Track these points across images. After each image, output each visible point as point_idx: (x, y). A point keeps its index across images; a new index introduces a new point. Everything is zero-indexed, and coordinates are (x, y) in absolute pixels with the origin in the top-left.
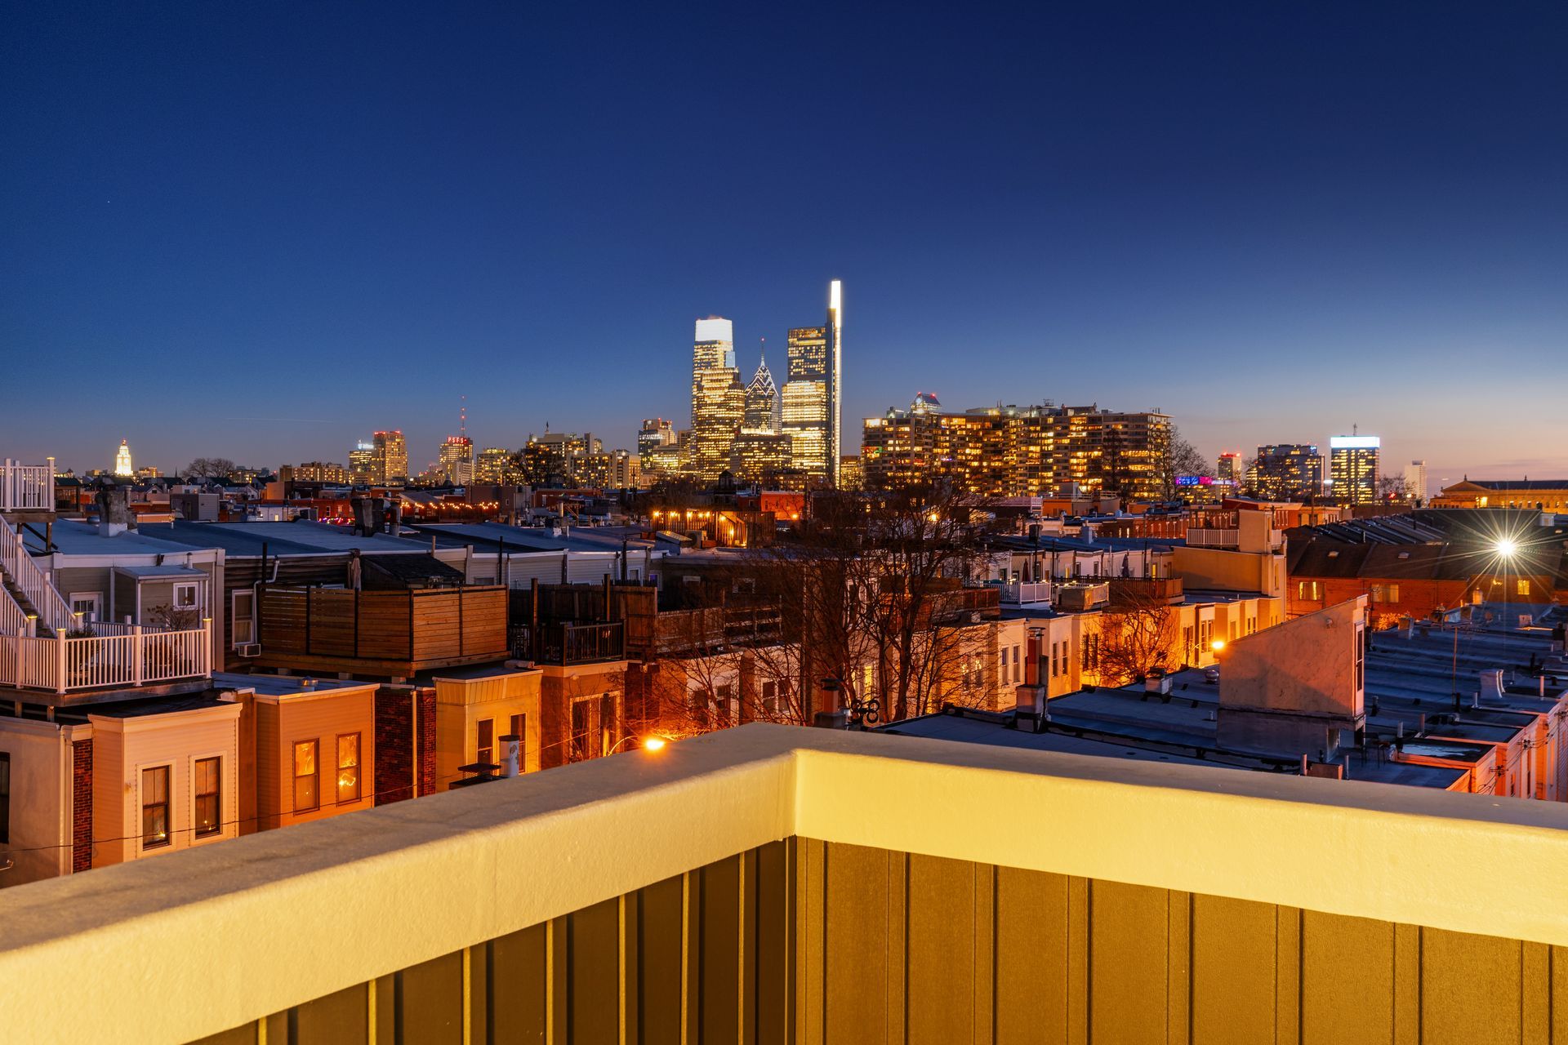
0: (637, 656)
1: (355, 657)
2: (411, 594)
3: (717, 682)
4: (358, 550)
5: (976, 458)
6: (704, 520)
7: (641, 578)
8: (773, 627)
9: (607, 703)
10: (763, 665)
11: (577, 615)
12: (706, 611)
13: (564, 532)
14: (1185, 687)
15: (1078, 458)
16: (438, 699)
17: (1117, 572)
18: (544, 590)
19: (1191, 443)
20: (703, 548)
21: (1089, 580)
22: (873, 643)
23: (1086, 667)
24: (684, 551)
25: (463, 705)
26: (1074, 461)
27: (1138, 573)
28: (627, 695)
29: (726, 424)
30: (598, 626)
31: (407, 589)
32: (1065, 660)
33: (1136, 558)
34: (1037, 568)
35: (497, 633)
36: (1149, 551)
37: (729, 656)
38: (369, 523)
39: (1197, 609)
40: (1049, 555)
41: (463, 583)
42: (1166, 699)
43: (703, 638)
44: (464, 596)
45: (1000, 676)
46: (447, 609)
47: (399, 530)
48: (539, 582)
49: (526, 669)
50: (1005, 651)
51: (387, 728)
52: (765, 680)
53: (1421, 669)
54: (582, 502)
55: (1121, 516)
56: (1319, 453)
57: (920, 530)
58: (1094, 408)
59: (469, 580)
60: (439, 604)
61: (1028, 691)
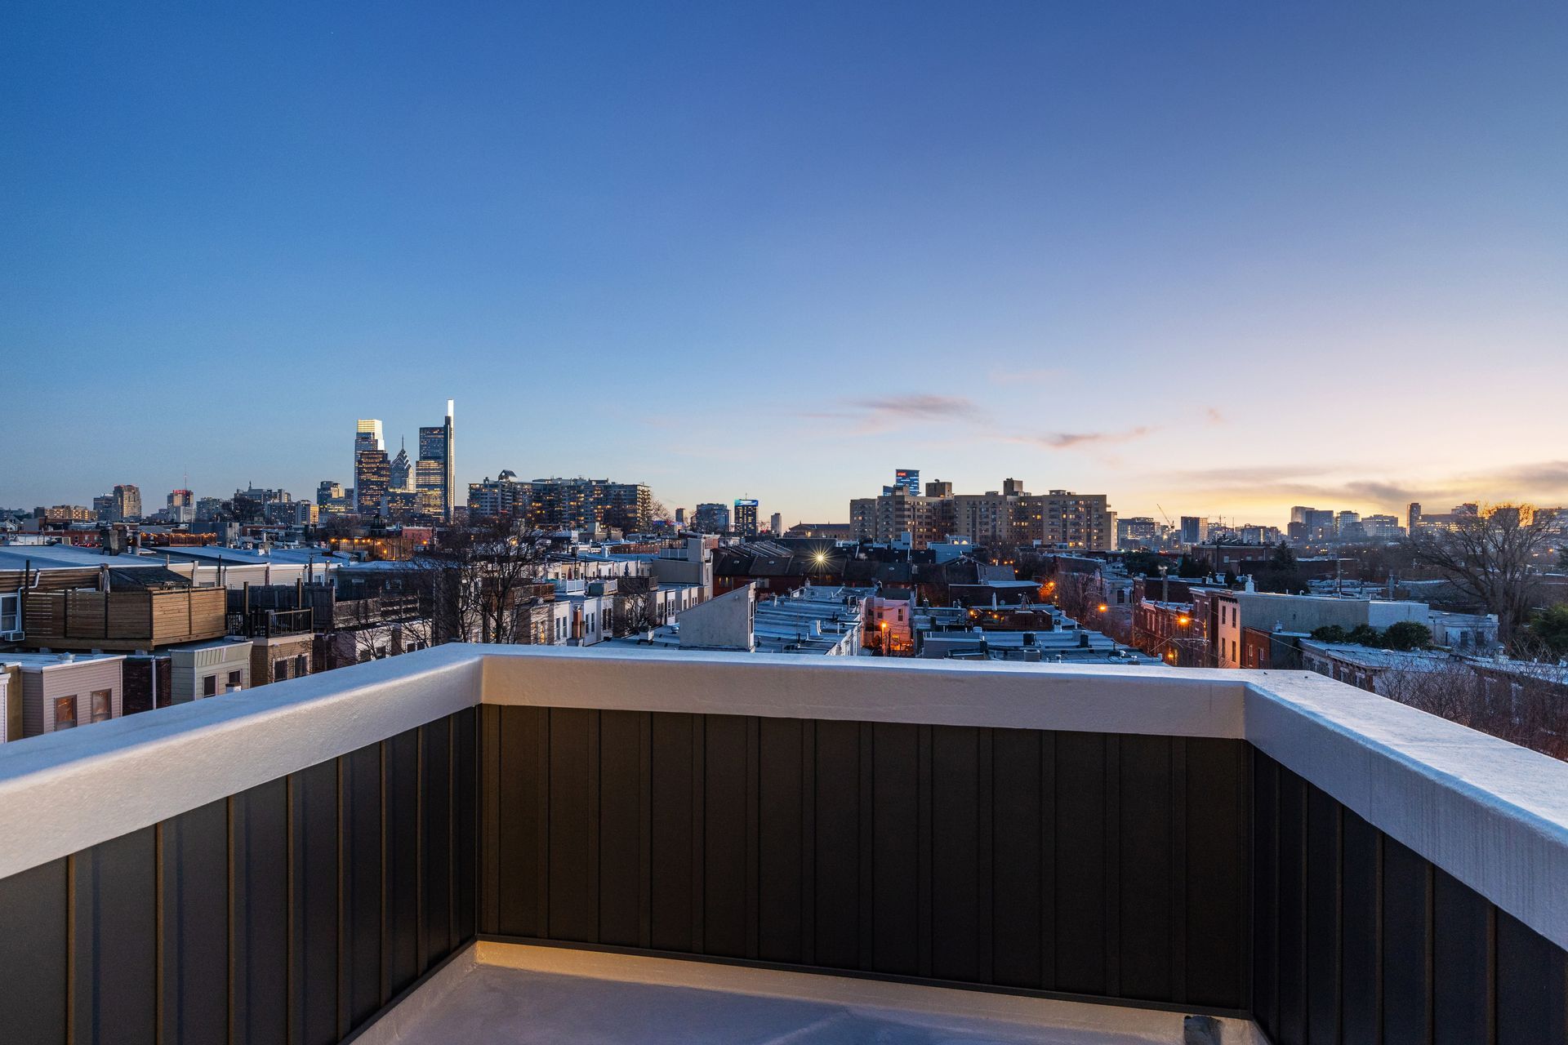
0: (321, 630)
1: (106, 638)
2: (151, 594)
3: (377, 644)
4: (107, 565)
5: (539, 508)
6: (365, 544)
7: (323, 581)
8: (414, 609)
9: (300, 661)
10: (408, 633)
11: (277, 605)
12: (369, 600)
13: (266, 552)
14: (660, 636)
15: (598, 509)
16: (173, 664)
17: (622, 574)
18: (253, 589)
19: (661, 502)
20: (365, 561)
21: (606, 578)
22: (479, 617)
23: (604, 628)
24: (353, 563)
25: (193, 667)
26: (596, 511)
27: (633, 574)
28: (314, 655)
29: (377, 485)
30: (293, 612)
31: (147, 590)
32: (593, 624)
33: (632, 566)
34: (576, 572)
35: (218, 618)
36: (639, 562)
37: (385, 628)
38: (115, 546)
39: (666, 593)
40: (583, 564)
41: (191, 586)
42: (651, 643)
43: (367, 617)
44: (192, 594)
45: (555, 634)
46: (180, 603)
47: (139, 551)
48: (250, 585)
49: (240, 641)
50: (558, 620)
51: (132, 685)
52: (410, 642)
53: (781, 622)
54: (277, 534)
55: (623, 541)
56: (728, 508)
57: (508, 549)
58: (607, 481)
59: (196, 584)
60: (173, 600)
61: (574, 641)
